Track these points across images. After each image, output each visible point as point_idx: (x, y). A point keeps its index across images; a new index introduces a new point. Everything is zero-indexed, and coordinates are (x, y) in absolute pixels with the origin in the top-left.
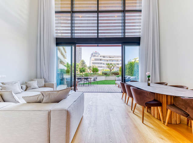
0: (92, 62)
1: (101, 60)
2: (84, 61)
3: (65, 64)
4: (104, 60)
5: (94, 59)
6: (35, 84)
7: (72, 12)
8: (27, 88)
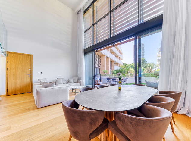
3: (121, 65)
6: (72, 80)
7: (93, 25)
8: (68, 82)
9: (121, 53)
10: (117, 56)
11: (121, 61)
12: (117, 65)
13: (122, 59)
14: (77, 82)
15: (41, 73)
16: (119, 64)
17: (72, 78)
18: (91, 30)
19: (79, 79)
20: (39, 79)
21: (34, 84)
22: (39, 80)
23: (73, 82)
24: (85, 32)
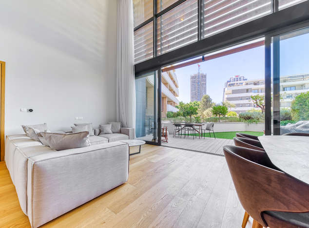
0: (226, 96)
1: (247, 91)
2: (209, 97)
3: (176, 104)
4: (258, 90)
5: (231, 92)
6: (108, 128)
7: (156, 16)
8: (100, 132)
9: (176, 86)
10: (171, 90)
11: (177, 97)
12: (171, 104)
13: (177, 96)
14: (120, 132)
15: (31, 110)
16: (174, 102)
17: (108, 123)
18: (150, 26)
19: (122, 126)
20: (25, 125)
21: (10, 138)
22: (24, 127)
23: (110, 131)
24: (136, 30)
